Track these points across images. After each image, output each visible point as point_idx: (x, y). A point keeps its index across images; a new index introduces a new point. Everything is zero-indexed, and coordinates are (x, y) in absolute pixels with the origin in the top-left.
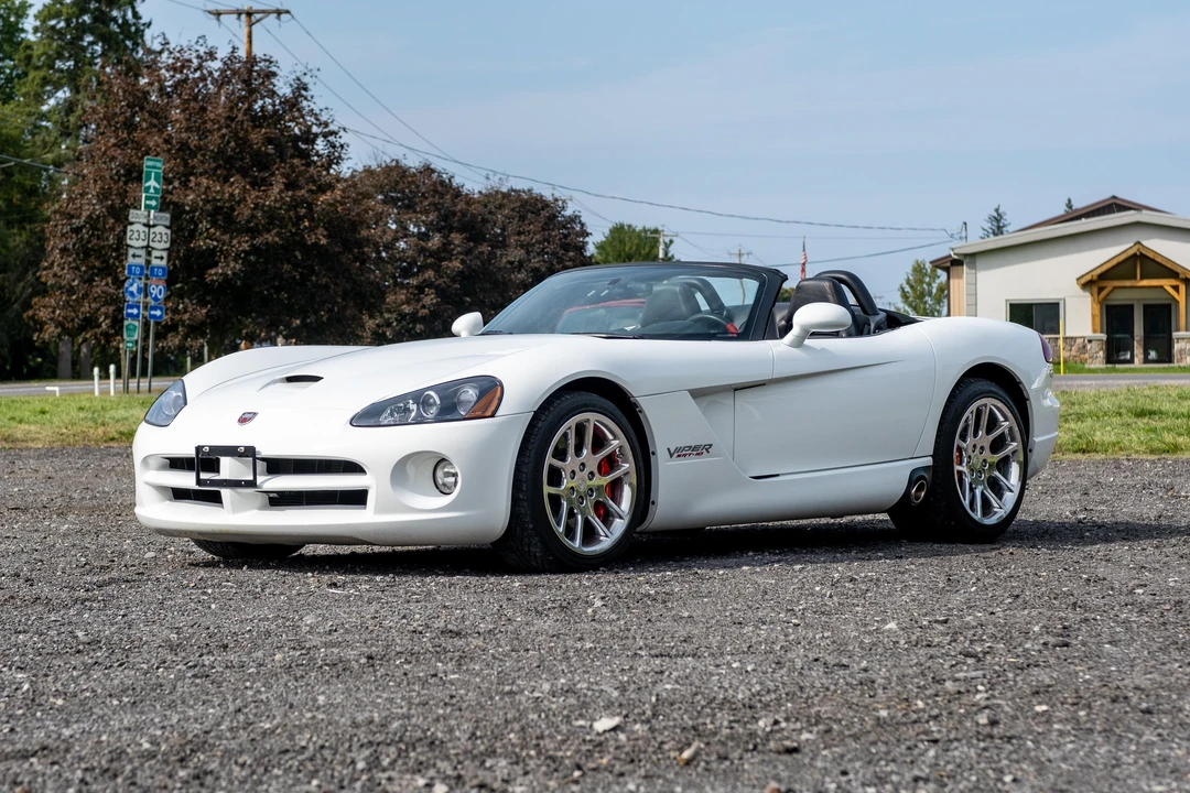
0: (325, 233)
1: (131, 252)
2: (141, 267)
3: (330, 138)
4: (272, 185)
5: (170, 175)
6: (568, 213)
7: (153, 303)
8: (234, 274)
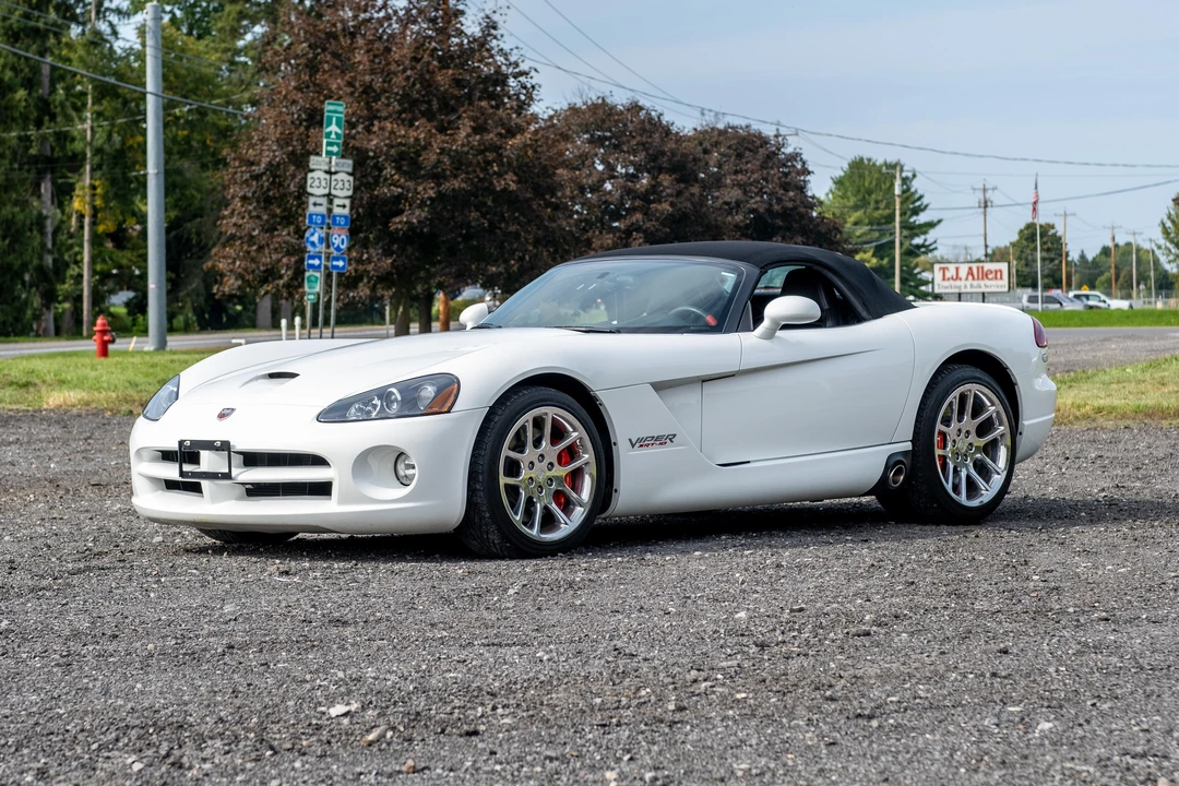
0: (515, 178)
1: (312, 200)
2: (323, 216)
3: (520, 79)
4: (459, 128)
5: (354, 120)
6: (789, 150)
7: (335, 253)
8: (419, 222)
